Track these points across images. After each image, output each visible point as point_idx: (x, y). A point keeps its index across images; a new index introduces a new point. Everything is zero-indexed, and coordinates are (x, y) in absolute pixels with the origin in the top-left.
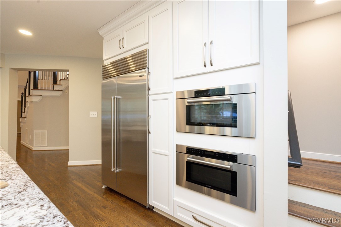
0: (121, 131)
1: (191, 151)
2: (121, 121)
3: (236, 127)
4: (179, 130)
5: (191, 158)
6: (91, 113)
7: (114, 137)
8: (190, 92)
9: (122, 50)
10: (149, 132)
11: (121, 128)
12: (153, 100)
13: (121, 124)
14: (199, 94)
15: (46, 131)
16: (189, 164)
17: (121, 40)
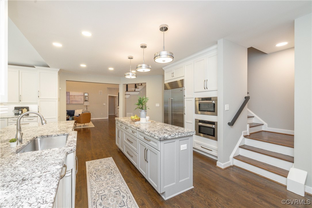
0: (173, 114)
1: (200, 121)
2: (173, 108)
3: (215, 112)
4: (196, 113)
5: (201, 124)
6: (156, 104)
7: (170, 113)
8: (199, 98)
9: (173, 78)
10: (185, 114)
11: (173, 113)
12: (186, 101)
13: (173, 111)
14: (203, 99)
15: (132, 114)
16: (200, 126)
17: (173, 73)
